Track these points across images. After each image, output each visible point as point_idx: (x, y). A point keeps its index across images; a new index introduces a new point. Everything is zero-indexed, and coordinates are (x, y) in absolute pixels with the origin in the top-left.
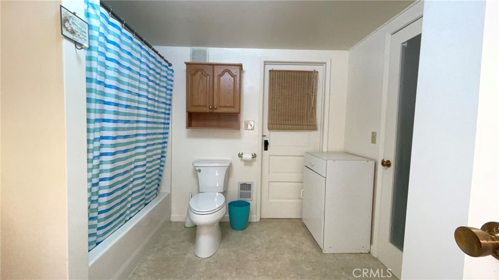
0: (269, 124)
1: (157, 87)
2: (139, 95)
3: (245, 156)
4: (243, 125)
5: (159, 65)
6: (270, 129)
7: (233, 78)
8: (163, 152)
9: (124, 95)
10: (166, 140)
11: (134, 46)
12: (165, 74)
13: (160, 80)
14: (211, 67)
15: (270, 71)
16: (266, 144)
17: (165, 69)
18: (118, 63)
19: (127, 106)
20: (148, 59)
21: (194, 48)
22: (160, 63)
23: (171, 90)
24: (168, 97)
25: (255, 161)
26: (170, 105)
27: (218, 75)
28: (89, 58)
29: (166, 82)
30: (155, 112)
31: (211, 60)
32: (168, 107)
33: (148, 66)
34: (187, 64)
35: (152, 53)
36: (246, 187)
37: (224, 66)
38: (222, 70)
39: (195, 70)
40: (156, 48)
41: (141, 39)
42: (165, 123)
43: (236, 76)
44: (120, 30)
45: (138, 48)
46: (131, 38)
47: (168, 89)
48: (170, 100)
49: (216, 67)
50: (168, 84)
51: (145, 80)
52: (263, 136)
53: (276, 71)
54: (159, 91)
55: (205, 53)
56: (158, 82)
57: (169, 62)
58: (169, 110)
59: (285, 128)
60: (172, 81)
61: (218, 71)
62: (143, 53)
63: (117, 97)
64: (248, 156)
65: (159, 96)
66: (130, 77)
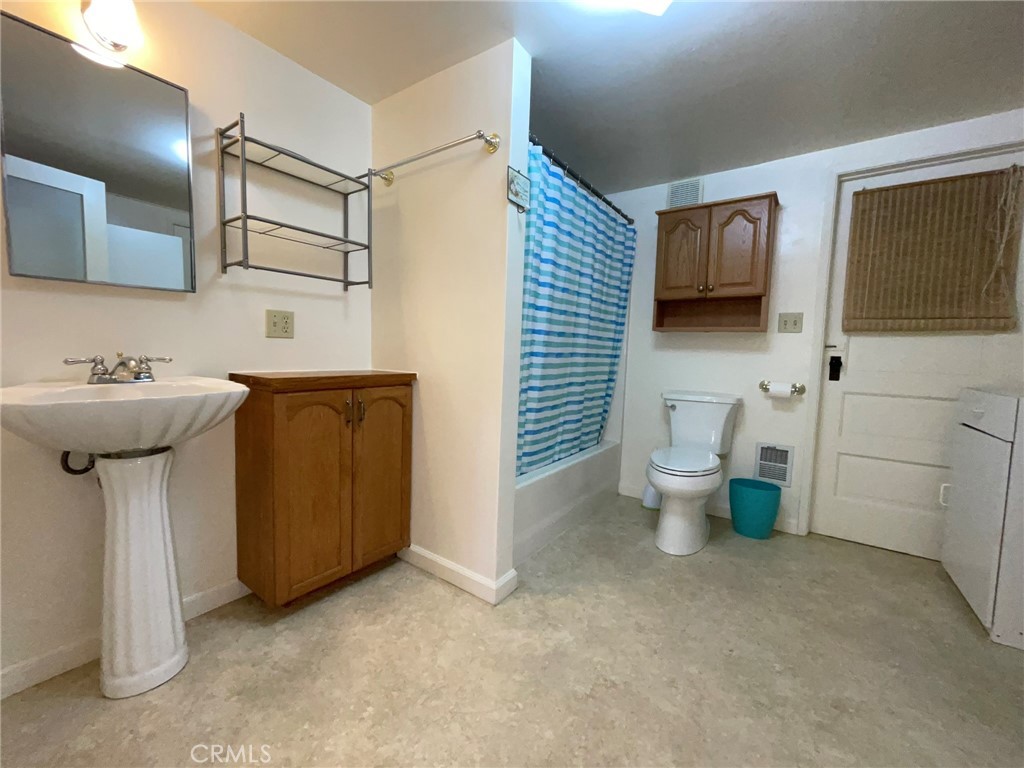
0: (847, 318)
1: (608, 261)
2: (581, 274)
3: (773, 388)
4: (774, 323)
5: (612, 224)
6: (848, 330)
7: (752, 225)
8: (612, 373)
9: (562, 273)
10: (618, 352)
11: (578, 199)
12: (620, 238)
13: (613, 250)
14: (706, 210)
15: (856, 194)
16: (835, 367)
17: (621, 229)
18: (558, 227)
19: (564, 290)
20: (596, 217)
21: (676, 183)
22: (614, 220)
23: (631, 265)
24: (625, 278)
25: (801, 400)
26: (627, 291)
27: (720, 225)
28: (528, 225)
29: (622, 252)
30: (602, 302)
31: (708, 198)
32: (623, 295)
33: (595, 227)
34: (660, 214)
35: (603, 206)
36: (775, 456)
37: (732, 205)
38: (728, 213)
39: (672, 221)
40: (609, 197)
41: (586, 186)
42: (615, 323)
43: (759, 219)
44: (561, 179)
45: (583, 202)
46: (574, 189)
47: (625, 265)
48: (628, 283)
49: (715, 209)
50: (625, 256)
51: (589, 250)
52: (826, 347)
53: (872, 192)
54: (611, 268)
55: (696, 188)
56: (609, 252)
57: (630, 217)
58: (626, 300)
59: (905, 326)
60: (633, 249)
61: (719, 217)
62: (590, 207)
63: (554, 276)
64: (781, 388)
65: (610, 277)
66: (571, 247)
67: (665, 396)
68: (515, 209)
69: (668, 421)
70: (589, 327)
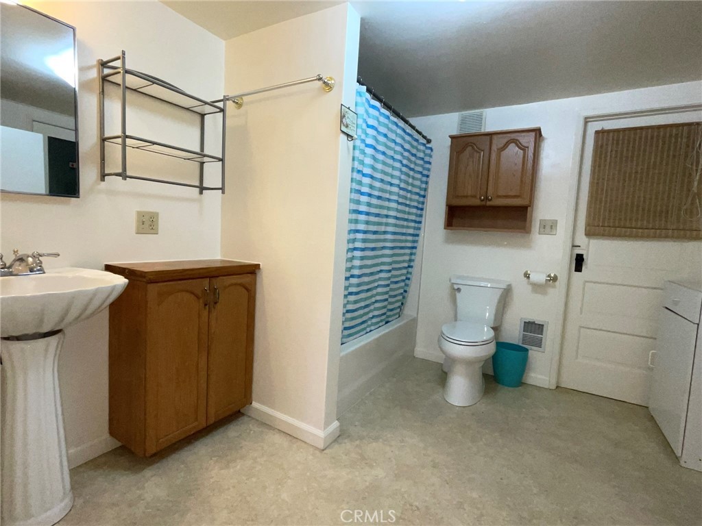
0: (588, 225)
1: (411, 173)
2: (391, 184)
3: (534, 277)
4: (536, 226)
5: (415, 144)
6: (589, 234)
7: (522, 151)
8: (411, 260)
9: (378, 184)
10: (415, 245)
11: (390, 125)
12: (421, 155)
13: (416, 164)
14: (488, 137)
15: (597, 132)
16: (579, 262)
17: (422, 148)
18: (375, 148)
19: (379, 198)
20: (403, 139)
21: (463, 113)
22: (417, 140)
23: (428, 176)
24: (424, 186)
25: (554, 287)
26: (424, 197)
27: (498, 149)
28: (354, 148)
29: (422, 166)
30: (406, 205)
31: (489, 127)
32: (421, 199)
33: (402, 147)
34: (452, 137)
35: (409, 130)
36: (533, 328)
37: (508, 135)
38: (505, 141)
39: (462, 144)
40: (412, 121)
41: (397, 114)
42: (415, 222)
43: (528, 147)
44: (379, 110)
45: (394, 127)
46: (388, 118)
47: (424, 175)
48: (425, 190)
49: (495, 137)
50: (424, 168)
51: (398, 165)
52: (574, 246)
53: (609, 131)
54: (414, 178)
55: (480, 118)
56: (412, 166)
57: (428, 138)
58: (423, 203)
59: (628, 234)
60: (430, 163)
61: (498, 142)
62: (399, 131)
63: (371, 187)
64: (539, 277)
65: (413, 185)
66: (384, 163)
67: (453, 281)
68: (346, 137)
69: (454, 301)
70: (396, 225)
